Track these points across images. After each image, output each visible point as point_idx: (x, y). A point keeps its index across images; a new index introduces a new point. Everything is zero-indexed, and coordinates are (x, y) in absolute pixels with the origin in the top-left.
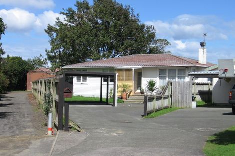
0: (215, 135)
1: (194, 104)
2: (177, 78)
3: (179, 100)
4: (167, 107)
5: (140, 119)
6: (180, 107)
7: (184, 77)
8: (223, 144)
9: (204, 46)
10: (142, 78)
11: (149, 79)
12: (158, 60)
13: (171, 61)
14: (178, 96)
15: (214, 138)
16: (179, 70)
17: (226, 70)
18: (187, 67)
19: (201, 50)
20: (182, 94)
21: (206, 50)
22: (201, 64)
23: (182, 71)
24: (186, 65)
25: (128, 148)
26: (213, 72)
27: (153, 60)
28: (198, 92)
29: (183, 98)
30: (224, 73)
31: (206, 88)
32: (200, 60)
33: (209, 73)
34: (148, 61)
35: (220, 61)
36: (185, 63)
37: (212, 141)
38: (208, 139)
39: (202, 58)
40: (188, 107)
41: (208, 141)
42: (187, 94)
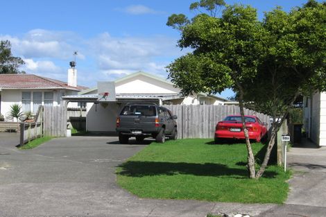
0: (120, 166)
1: (69, 133)
2: (43, 103)
3: (51, 128)
4: (39, 137)
5: (16, 150)
6: (53, 136)
7: (52, 102)
8: (137, 176)
9: (74, 66)
10: (2, 102)
11: (13, 104)
12: (20, 81)
13: (36, 83)
14: (49, 123)
15: (121, 170)
16: (45, 93)
17: (106, 94)
18: (55, 90)
19: (71, 71)
20: (56, 121)
21: (76, 70)
22: (70, 87)
23: (49, 94)
24: (54, 88)
25: (31, 185)
26: (87, 96)
27: (14, 82)
28: (68, 118)
29: (56, 125)
30: (104, 97)
31: (77, 114)
32: (69, 82)
33: (83, 97)
34: (7, 82)
35: (100, 84)
36: (53, 85)
37: (122, 173)
38: (116, 171)
39: (72, 79)
40: (63, 135)
41: (117, 173)
42: (61, 121)
